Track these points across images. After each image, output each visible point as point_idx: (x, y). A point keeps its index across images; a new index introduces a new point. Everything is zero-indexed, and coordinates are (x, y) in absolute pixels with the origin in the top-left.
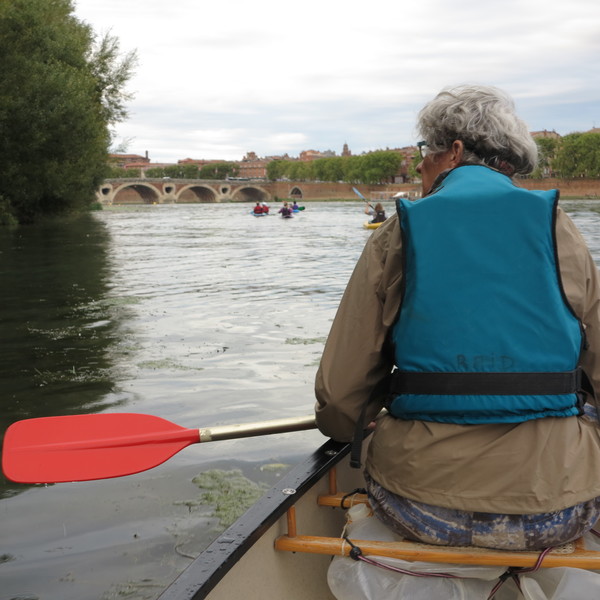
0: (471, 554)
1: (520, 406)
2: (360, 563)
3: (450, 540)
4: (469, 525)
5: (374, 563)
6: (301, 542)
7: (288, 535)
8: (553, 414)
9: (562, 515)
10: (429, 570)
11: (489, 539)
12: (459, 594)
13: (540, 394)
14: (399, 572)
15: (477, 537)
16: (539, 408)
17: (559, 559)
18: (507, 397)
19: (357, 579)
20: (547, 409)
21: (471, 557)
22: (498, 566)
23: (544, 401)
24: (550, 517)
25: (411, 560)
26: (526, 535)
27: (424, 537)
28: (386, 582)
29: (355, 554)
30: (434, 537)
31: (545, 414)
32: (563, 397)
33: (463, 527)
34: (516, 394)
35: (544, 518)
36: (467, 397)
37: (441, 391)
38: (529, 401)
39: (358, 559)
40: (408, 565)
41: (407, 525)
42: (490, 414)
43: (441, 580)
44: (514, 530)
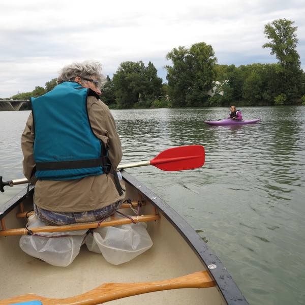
0: (74, 226)
1: (78, 173)
2: (32, 236)
3: (68, 222)
4: (73, 216)
5: (37, 235)
6: (8, 232)
7: (2, 230)
8: (91, 175)
9: (107, 208)
10: (59, 235)
11: (82, 219)
12: (71, 242)
13: (85, 168)
14: (47, 238)
15: (77, 220)
16: (85, 173)
17: (106, 223)
18: (72, 170)
19: (31, 243)
20: (89, 173)
21: (74, 227)
22: (84, 229)
23: (87, 170)
24: (102, 209)
25: (52, 232)
26: (95, 216)
27: (58, 223)
28: (43, 242)
29: (30, 233)
30: (62, 222)
31: (89, 175)
32: (94, 168)
33: (71, 217)
34: (76, 168)
35: (99, 210)
36: (58, 171)
37: (49, 169)
38: (81, 171)
39: (31, 235)
40: (51, 234)
41: (51, 220)
42: (68, 176)
43: (64, 238)
44: (90, 215)
